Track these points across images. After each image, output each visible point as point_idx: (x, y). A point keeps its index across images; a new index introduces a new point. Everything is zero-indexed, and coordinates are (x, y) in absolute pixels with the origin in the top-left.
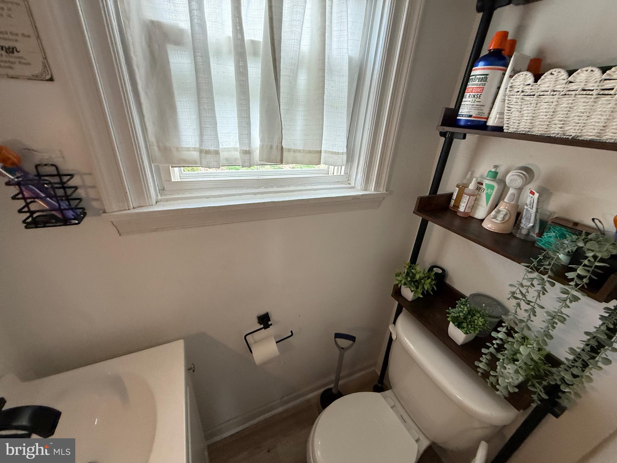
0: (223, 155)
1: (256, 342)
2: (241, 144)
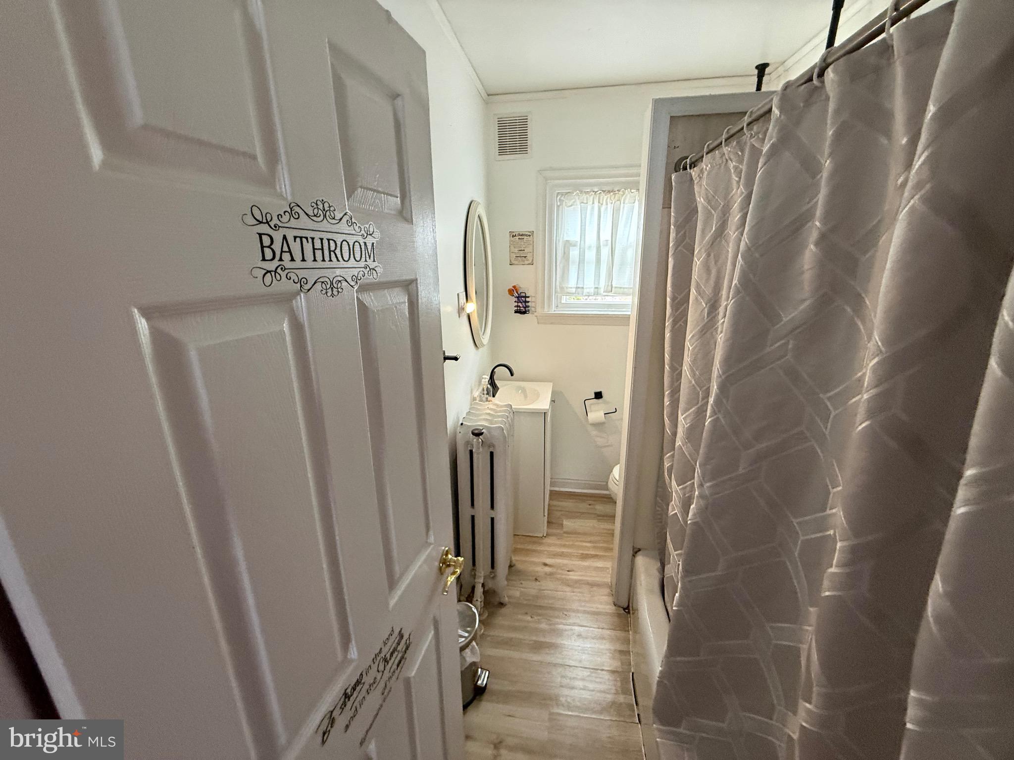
0: (585, 291)
1: (591, 411)
2: (594, 285)
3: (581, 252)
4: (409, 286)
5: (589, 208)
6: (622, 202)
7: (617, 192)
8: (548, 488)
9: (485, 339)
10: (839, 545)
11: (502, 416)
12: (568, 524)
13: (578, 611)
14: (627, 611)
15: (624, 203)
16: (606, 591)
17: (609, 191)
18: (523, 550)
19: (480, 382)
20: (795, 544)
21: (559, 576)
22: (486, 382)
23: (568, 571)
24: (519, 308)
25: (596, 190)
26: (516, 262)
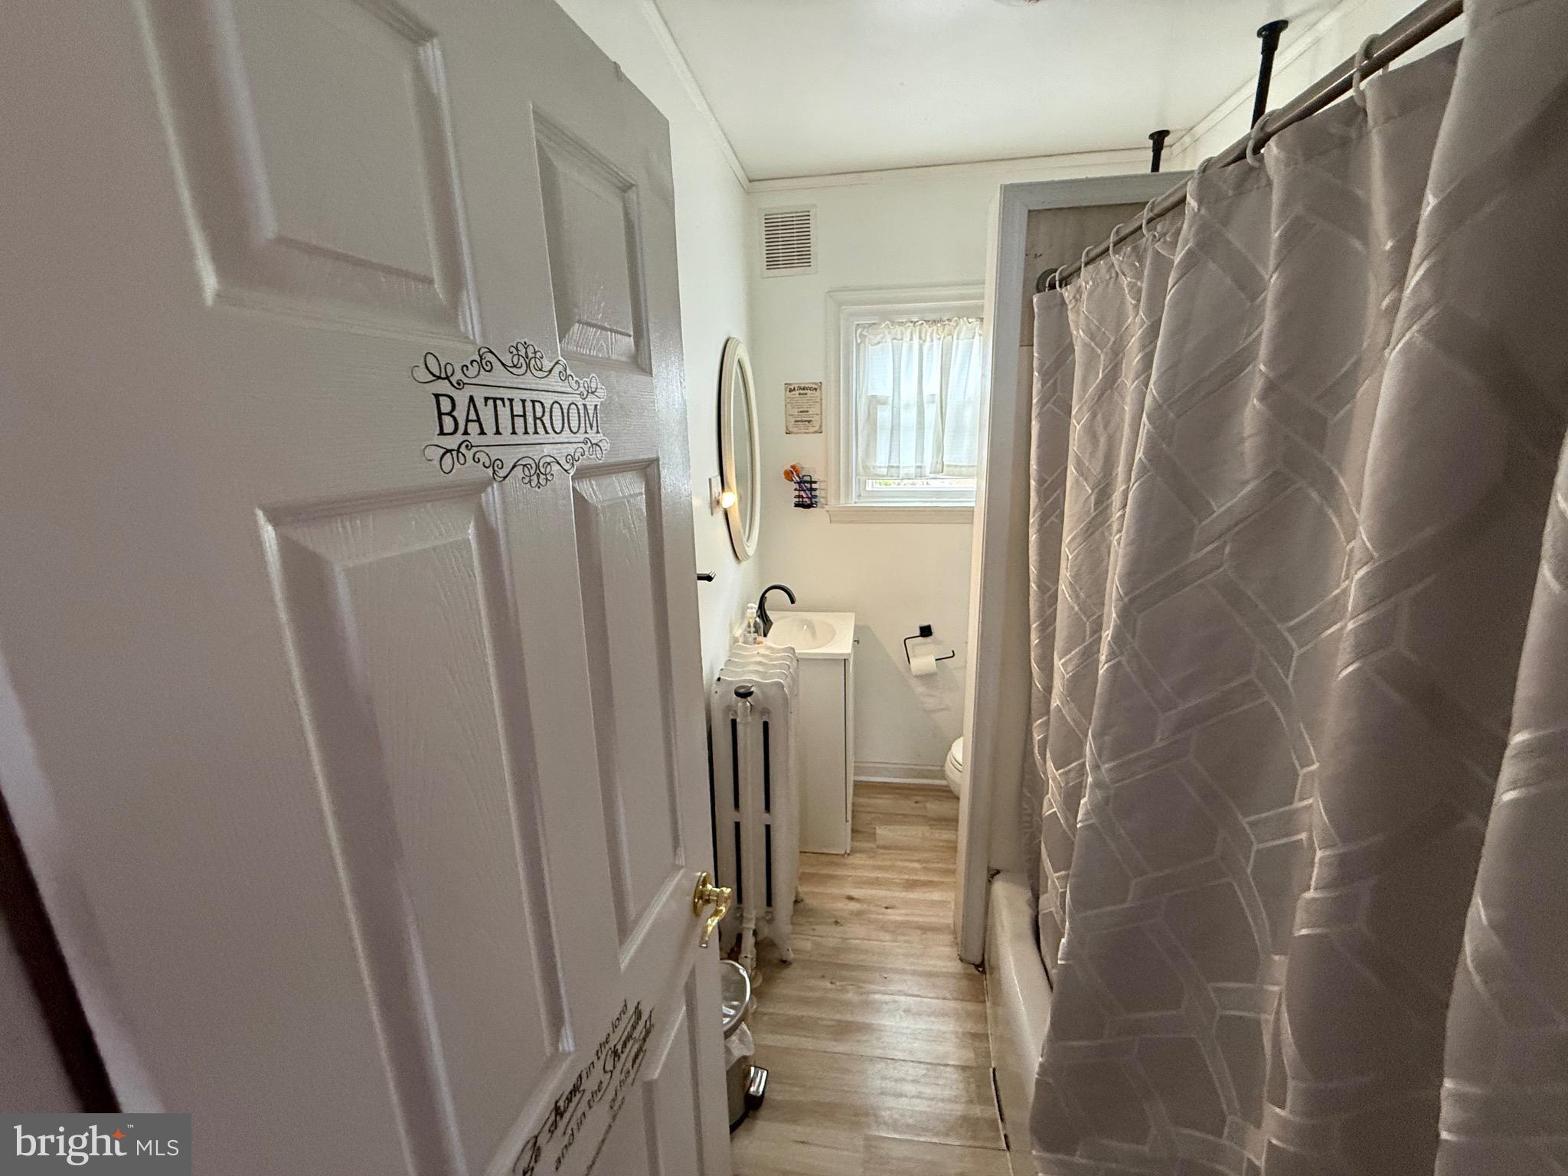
0: (902, 472)
1: (915, 656)
2: (916, 462)
3: (895, 413)
4: (648, 470)
5: (905, 346)
6: (955, 337)
7: (947, 322)
8: (851, 778)
9: (751, 548)
10: (1319, 854)
11: (780, 666)
12: (885, 833)
13: (903, 972)
14: (981, 969)
15: (958, 339)
16: (948, 938)
17: (935, 321)
18: (813, 875)
19: (743, 613)
20: (1248, 858)
21: (873, 916)
22: (753, 613)
23: (886, 908)
24: (801, 500)
25: (915, 320)
26: (796, 430)
